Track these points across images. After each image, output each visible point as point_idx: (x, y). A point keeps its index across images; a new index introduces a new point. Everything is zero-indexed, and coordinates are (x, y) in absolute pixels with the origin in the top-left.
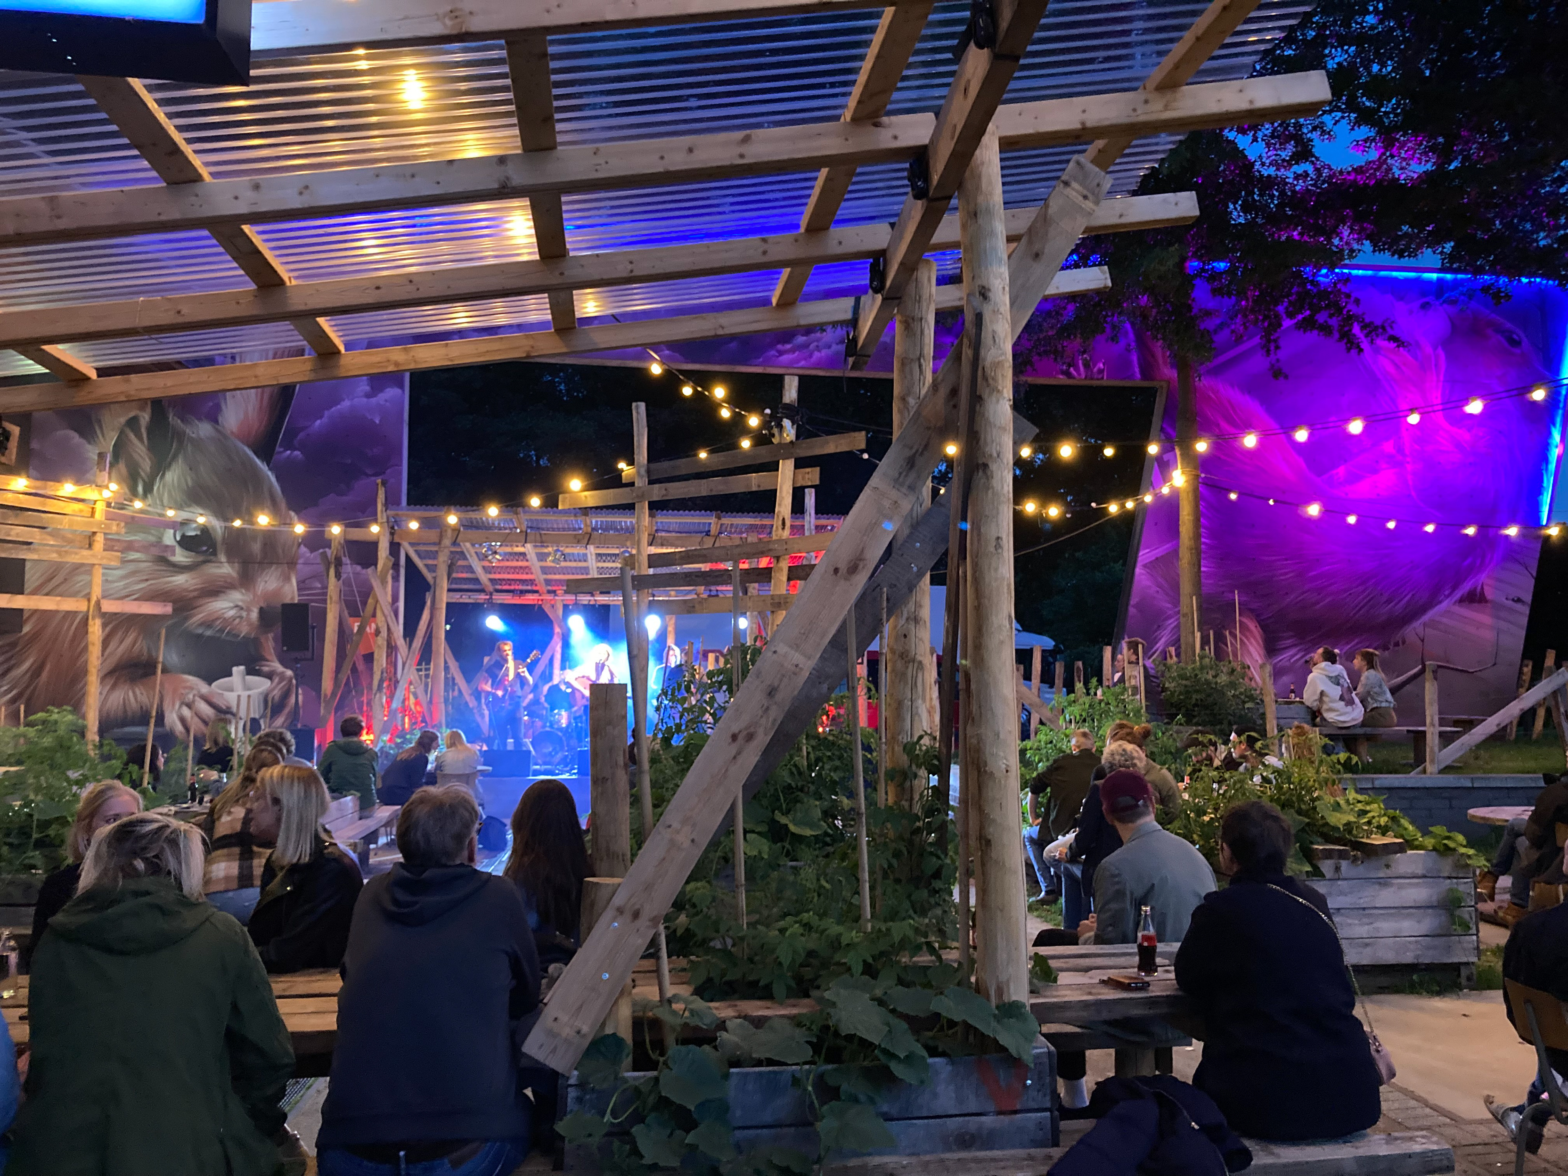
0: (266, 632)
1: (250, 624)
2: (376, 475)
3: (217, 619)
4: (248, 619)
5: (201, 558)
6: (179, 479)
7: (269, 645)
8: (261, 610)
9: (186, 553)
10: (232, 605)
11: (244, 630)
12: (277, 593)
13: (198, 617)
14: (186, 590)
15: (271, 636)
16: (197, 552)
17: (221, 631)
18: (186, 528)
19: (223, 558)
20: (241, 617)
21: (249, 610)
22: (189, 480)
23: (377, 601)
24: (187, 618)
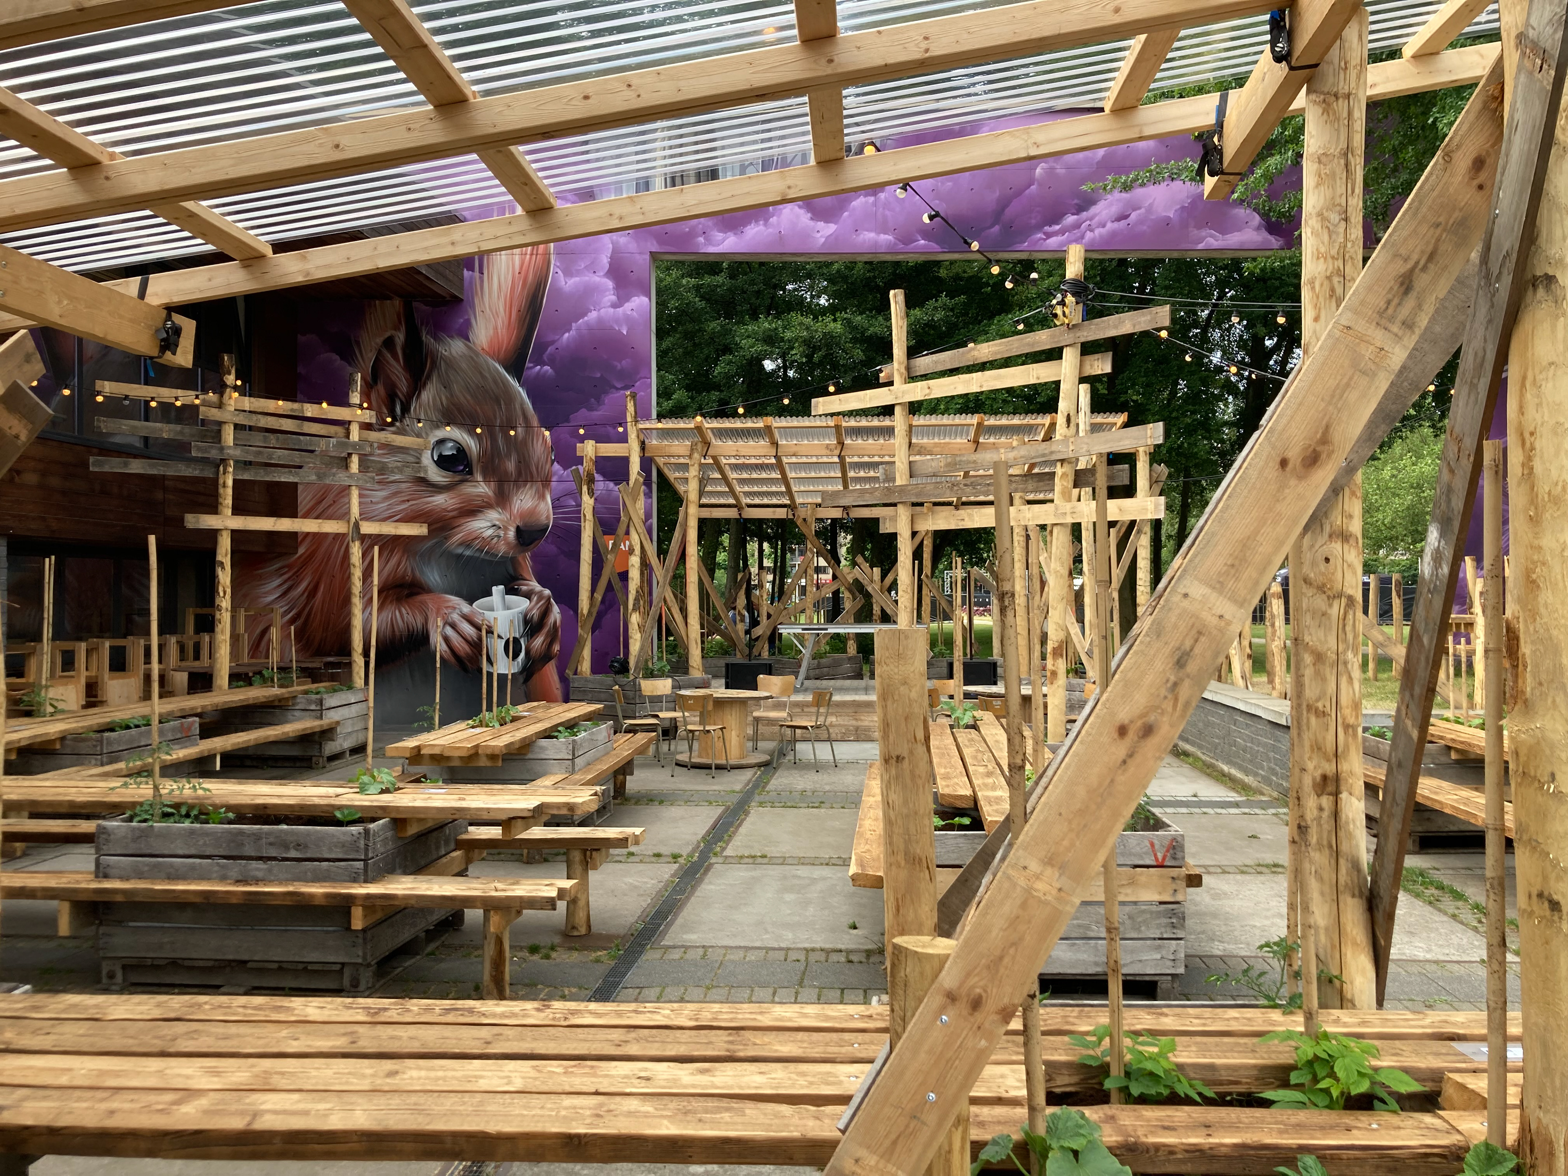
0: (524, 551)
1: (508, 544)
2: (626, 388)
3: (476, 538)
4: (505, 539)
5: (458, 478)
6: (434, 399)
7: (527, 563)
8: (518, 529)
9: (444, 473)
10: (489, 524)
11: (502, 549)
12: (532, 512)
13: (458, 537)
14: (445, 510)
15: (528, 555)
16: (454, 472)
17: (480, 550)
18: (442, 448)
19: (479, 478)
20: (499, 537)
21: (506, 529)
22: (444, 398)
23: (630, 518)
24: (447, 538)
